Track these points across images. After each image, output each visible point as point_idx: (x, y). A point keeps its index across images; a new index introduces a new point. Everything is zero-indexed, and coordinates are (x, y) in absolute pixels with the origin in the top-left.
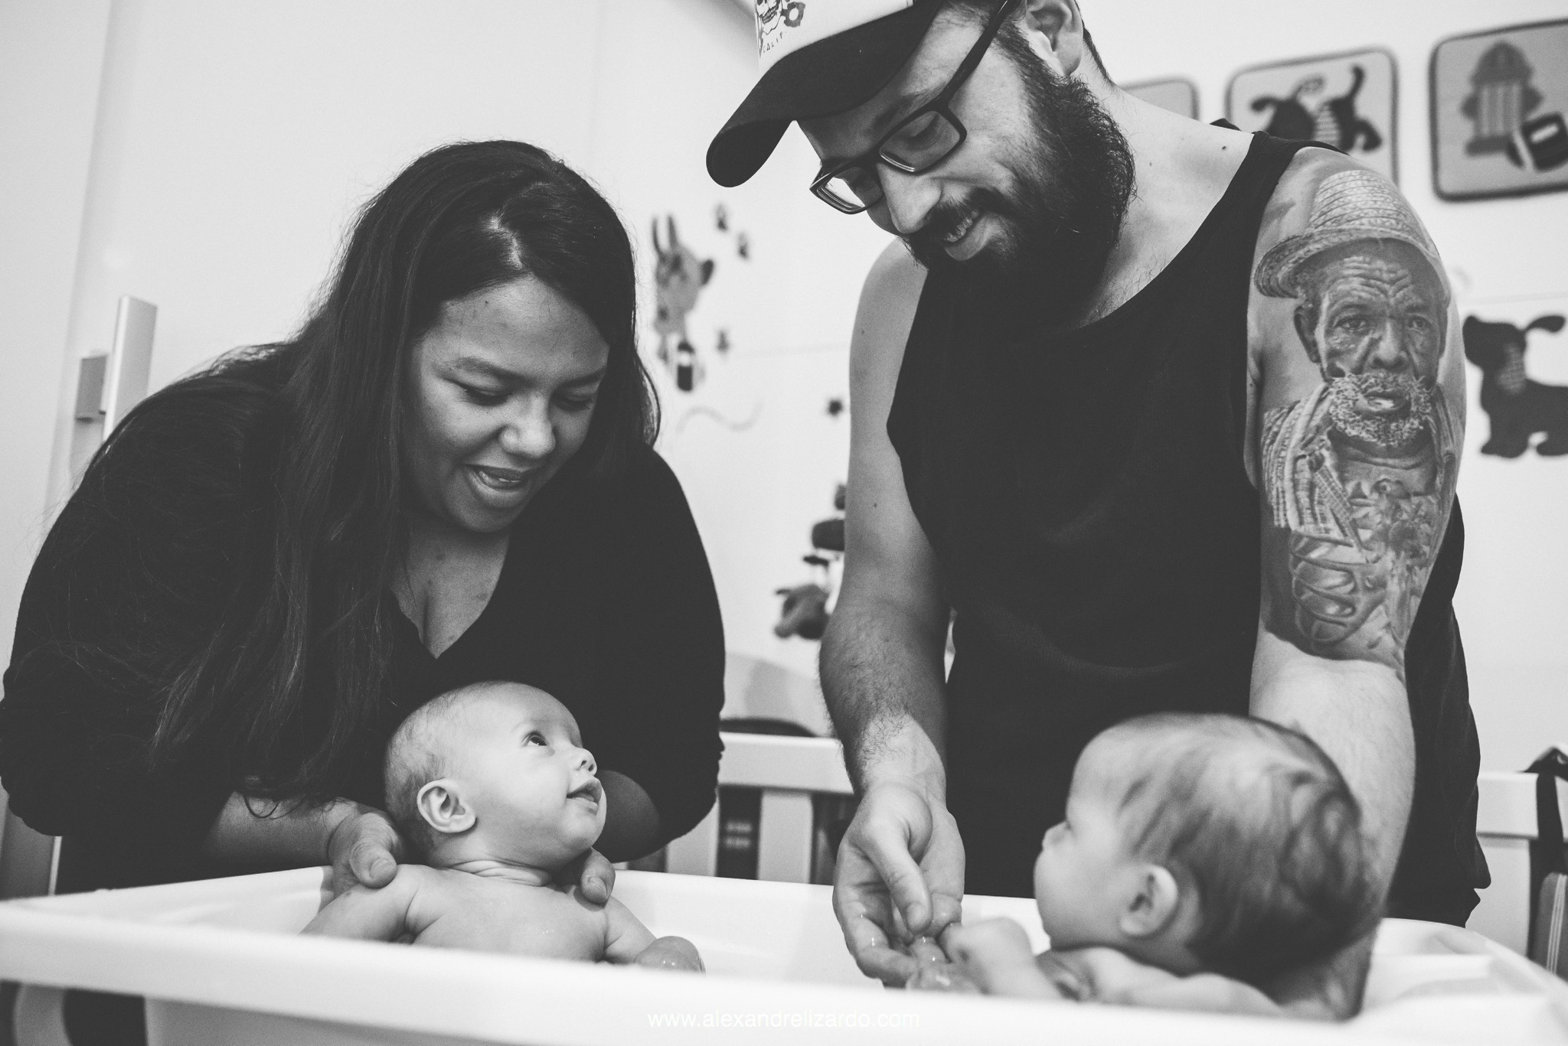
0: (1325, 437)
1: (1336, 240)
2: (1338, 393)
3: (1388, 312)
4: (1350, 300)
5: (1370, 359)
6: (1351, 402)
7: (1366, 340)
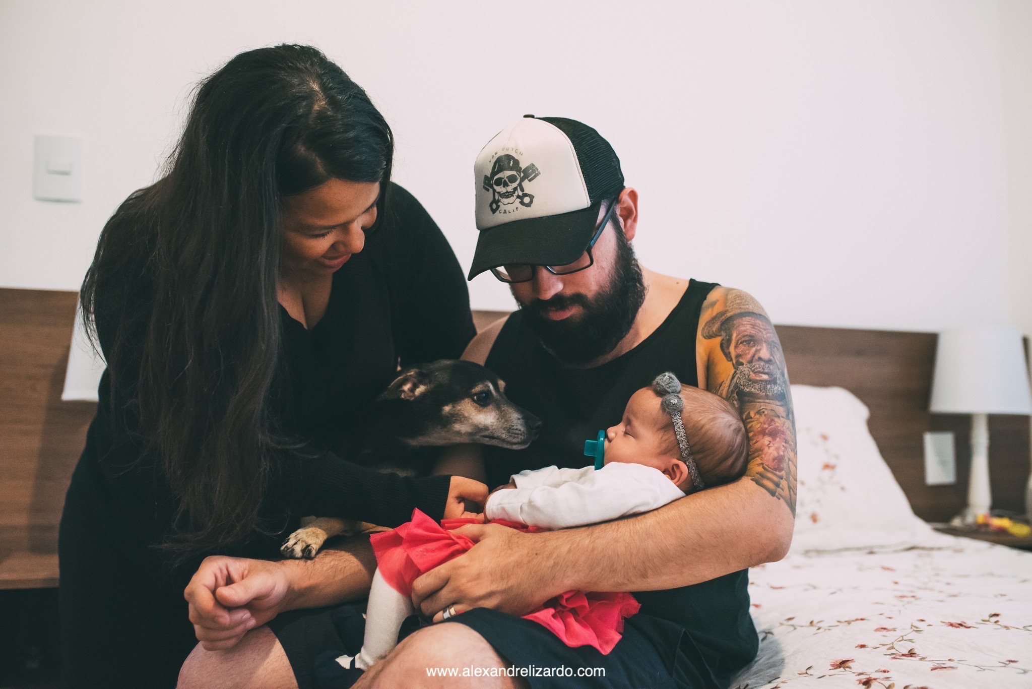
0: (735, 395)
1: (739, 311)
2: (741, 373)
3: (764, 340)
4: (746, 333)
5: (756, 357)
6: (747, 376)
7: (754, 349)
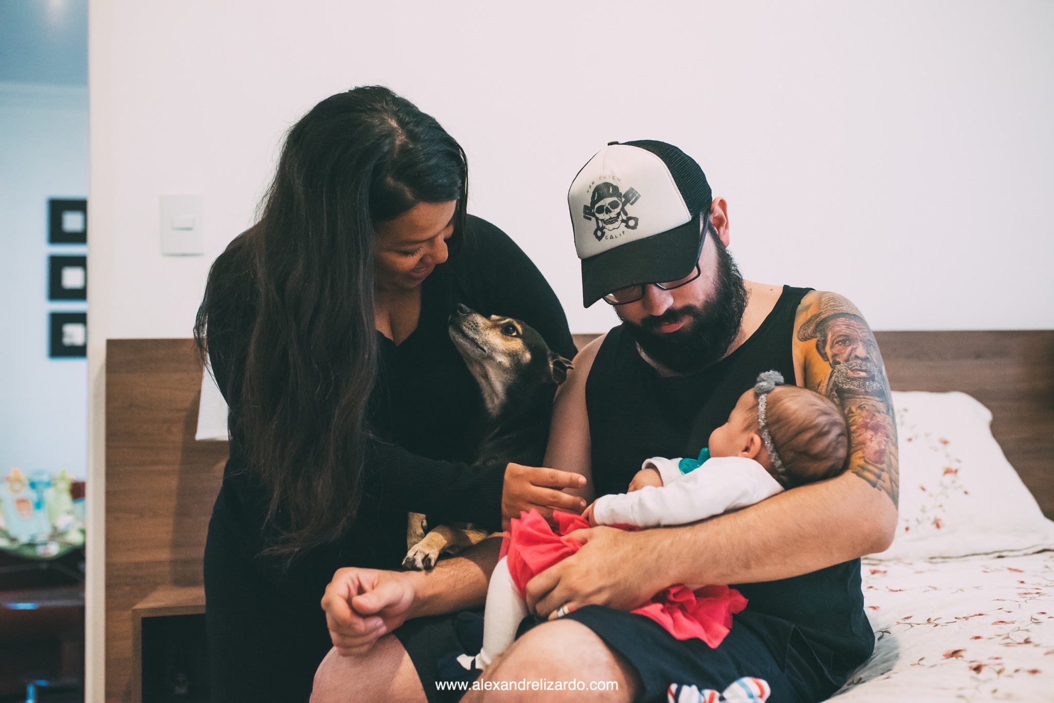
0: (834, 393)
1: (833, 312)
2: (838, 371)
3: (859, 339)
4: (841, 333)
5: (853, 356)
6: (844, 374)
7: (850, 348)
